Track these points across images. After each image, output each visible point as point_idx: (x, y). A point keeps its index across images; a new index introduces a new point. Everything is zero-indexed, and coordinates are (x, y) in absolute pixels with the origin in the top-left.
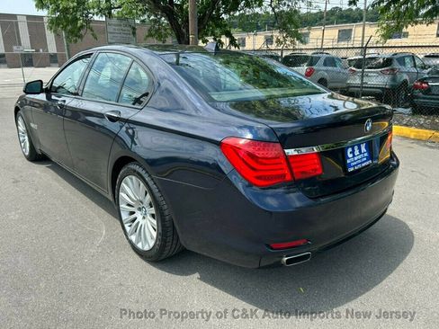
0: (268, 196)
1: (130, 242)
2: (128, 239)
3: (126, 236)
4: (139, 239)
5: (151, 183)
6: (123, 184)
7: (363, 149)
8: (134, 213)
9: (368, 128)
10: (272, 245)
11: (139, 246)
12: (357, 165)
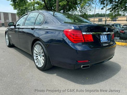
0: (77, 45)
1: (36, 65)
2: (35, 64)
3: (35, 63)
4: (39, 64)
5: (43, 46)
6: (35, 48)
7: (106, 37)
8: (38, 56)
9: (107, 30)
10: (78, 61)
11: (39, 66)
12: (104, 41)
